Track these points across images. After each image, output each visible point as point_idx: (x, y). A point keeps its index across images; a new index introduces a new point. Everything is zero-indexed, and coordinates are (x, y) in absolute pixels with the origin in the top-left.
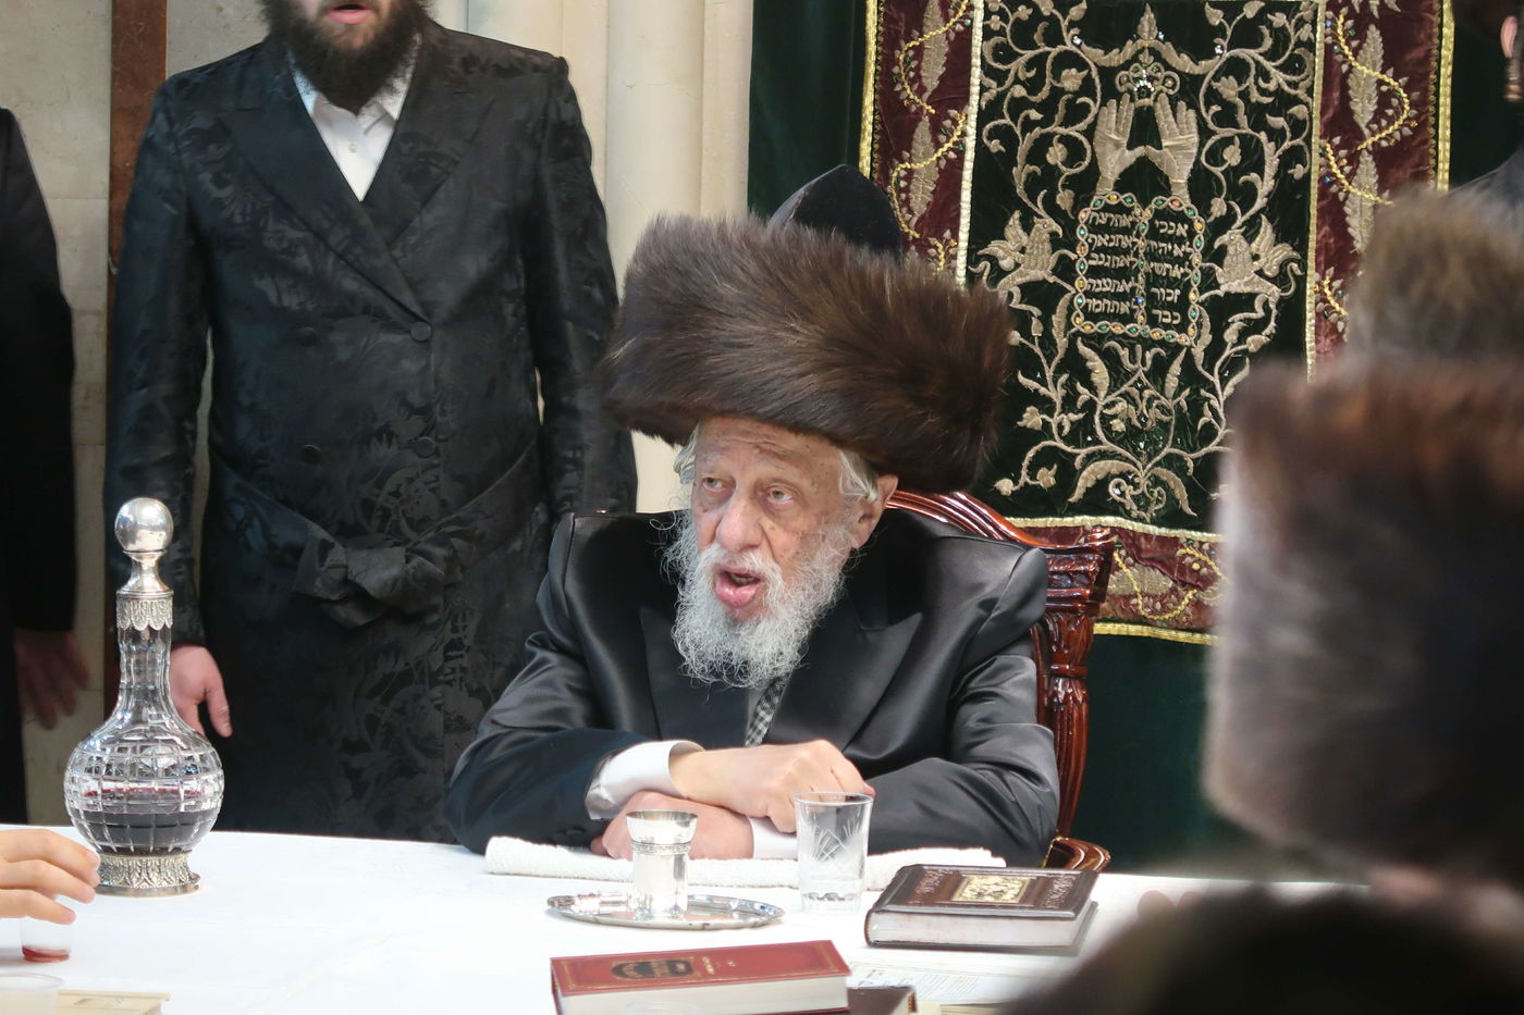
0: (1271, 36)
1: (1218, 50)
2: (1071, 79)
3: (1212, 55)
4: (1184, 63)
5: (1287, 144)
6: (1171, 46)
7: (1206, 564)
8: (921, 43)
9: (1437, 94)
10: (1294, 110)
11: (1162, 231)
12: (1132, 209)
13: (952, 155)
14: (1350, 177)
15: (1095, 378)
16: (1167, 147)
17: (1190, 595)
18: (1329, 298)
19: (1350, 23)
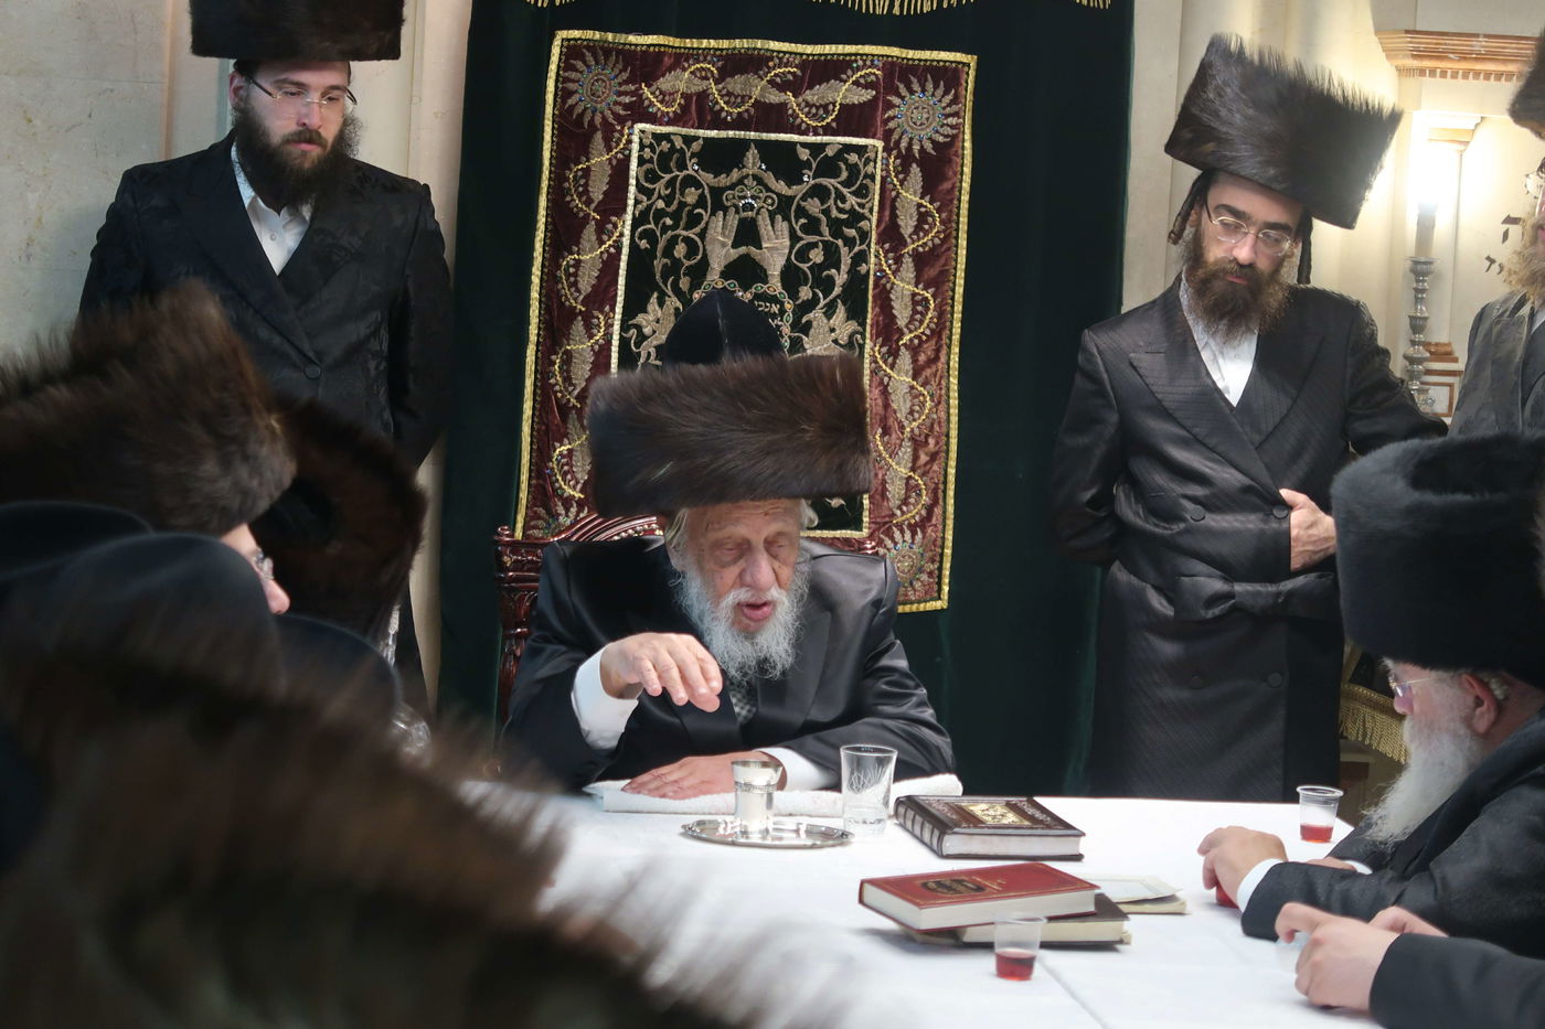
0: (847, 170)
1: (805, 179)
2: (691, 196)
3: (801, 182)
4: (781, 187)
5: (857, 249)
6: (771, 174)
8: (588, 167)
9: (958, 215)
10: (862, 224)
13: (612, 250)
14: (895, 273)
16: (766, 247)
18: (879, 360)
19: (898, 161)
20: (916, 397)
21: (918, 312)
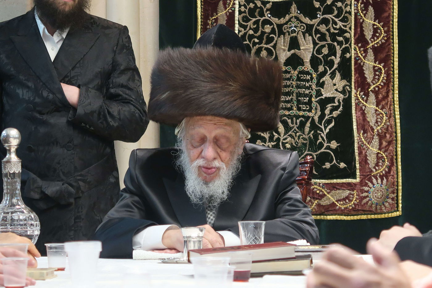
0: (337, 10)
1: (318, 16)
2: (268, 29)
3: (316, 17)
4: (307, 20)
5: (344, 46)
6: (302, 15)
7: (321, 191)
8: (217, 17)
9: (393, 28)
10: (346, 35)
11: (301, 78)
12: (290, 71)
14: (364, 57)
15: (280, 130)
16: (302, 49)
17: (316, 202)
18: (359, 98)
19: (362, 5)
20: (379, 115)
21: (377, 75)
